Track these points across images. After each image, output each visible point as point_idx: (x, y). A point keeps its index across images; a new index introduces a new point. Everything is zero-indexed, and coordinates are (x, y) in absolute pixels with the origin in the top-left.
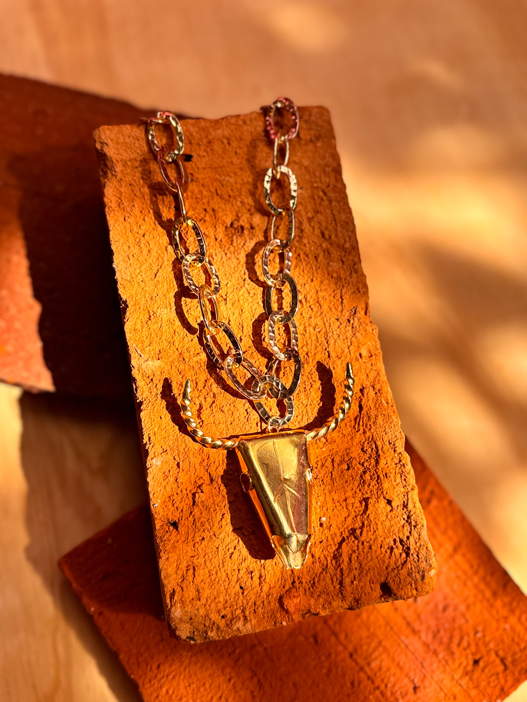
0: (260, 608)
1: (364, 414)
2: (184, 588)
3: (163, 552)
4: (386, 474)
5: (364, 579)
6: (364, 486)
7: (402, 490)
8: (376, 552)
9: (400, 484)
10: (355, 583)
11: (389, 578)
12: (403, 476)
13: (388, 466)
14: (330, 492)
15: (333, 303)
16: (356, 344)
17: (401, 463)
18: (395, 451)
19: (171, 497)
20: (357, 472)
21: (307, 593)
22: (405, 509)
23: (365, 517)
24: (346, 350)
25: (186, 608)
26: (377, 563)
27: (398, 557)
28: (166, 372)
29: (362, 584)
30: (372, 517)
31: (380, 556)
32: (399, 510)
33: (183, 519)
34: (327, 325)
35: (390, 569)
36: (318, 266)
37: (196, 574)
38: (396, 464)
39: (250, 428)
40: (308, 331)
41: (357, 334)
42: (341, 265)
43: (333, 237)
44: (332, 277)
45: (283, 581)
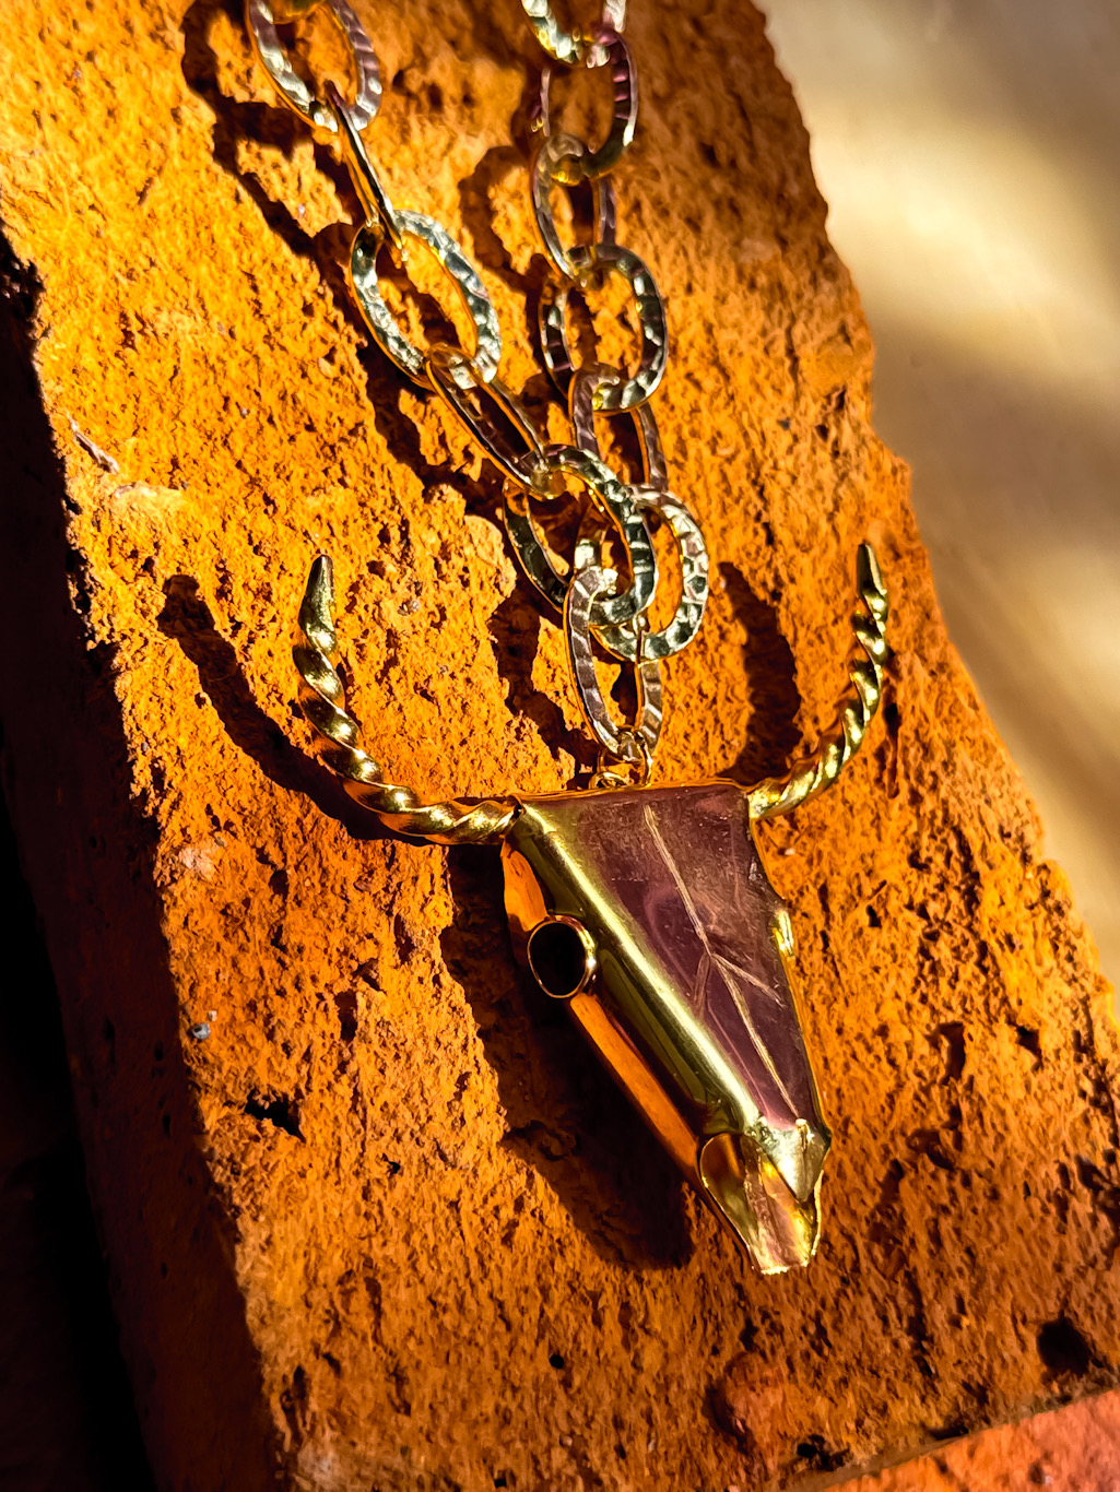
0: (640, 1440)
1: (907, 738)
2: (346, 1364)
3: (247, 1215)
4: (1009, 938)
5: (992, 1307)
6: (936, 982)
7: (1067, 992)
8: (1012, 1209)
9: (1056, 972)
10: (965, 1322)
11: (1073, 1304)
12: (1061, 946)
13: (1009, 914)
14: (829, 1003)
15: (764, 370)
16: (852, 510)
17: (1050, 902)
18: (1025, 859)
19: (260, 1006)
20: (907, 937)
21: (800, 1375)
22: (1084, 1056)
23: (960, 1088)
24: (825, 527)
25: (360, 1447)
26: (1025, 1249)
27: (1087, 1225)
28: (204, 539)
29: (990, 1327)
30: (982, 1086)
31: (1028, 1225)
32: (1063, 1063)
33: (315, 1086)
34: (755, 438)
35: (1069, 1269)
36: (703, 247)
37: (385, 1306)
38: (1031, 908)
39: (530, 762)
40: (692, 453)
41: (853, 475)
42: (778, 250)
43: (743, 161)
44: (752, 286)
45: (710, 1327)
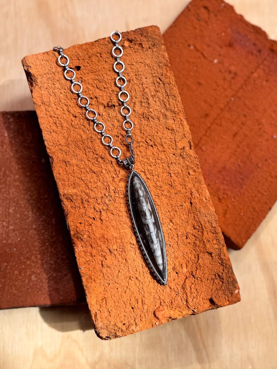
0: (144, 318)
1: (193, 207)
2: (102, 311)
3: (88, 293)
4: (208, 240)
6: (196, 247)
7: (218, 247)
8: (205, 282)
9: (216, 244)
10: (194, 300)
11: (213, 296)
12: (217, 240)
16: (186, 168)
20: (192, 240)
22: (220, 258)
23: (198, 264)
25: (104, 322)
27: (217, 284)
29: (198, 300)
30: (201, 264)
32: (216, 259)
35: (213, 291)
36: (160, 124)
37: (107, 303)
41: (186, 162)
42: (173, 122)
43: (167, 105)
44: (169, 130)
45: (155, 303)
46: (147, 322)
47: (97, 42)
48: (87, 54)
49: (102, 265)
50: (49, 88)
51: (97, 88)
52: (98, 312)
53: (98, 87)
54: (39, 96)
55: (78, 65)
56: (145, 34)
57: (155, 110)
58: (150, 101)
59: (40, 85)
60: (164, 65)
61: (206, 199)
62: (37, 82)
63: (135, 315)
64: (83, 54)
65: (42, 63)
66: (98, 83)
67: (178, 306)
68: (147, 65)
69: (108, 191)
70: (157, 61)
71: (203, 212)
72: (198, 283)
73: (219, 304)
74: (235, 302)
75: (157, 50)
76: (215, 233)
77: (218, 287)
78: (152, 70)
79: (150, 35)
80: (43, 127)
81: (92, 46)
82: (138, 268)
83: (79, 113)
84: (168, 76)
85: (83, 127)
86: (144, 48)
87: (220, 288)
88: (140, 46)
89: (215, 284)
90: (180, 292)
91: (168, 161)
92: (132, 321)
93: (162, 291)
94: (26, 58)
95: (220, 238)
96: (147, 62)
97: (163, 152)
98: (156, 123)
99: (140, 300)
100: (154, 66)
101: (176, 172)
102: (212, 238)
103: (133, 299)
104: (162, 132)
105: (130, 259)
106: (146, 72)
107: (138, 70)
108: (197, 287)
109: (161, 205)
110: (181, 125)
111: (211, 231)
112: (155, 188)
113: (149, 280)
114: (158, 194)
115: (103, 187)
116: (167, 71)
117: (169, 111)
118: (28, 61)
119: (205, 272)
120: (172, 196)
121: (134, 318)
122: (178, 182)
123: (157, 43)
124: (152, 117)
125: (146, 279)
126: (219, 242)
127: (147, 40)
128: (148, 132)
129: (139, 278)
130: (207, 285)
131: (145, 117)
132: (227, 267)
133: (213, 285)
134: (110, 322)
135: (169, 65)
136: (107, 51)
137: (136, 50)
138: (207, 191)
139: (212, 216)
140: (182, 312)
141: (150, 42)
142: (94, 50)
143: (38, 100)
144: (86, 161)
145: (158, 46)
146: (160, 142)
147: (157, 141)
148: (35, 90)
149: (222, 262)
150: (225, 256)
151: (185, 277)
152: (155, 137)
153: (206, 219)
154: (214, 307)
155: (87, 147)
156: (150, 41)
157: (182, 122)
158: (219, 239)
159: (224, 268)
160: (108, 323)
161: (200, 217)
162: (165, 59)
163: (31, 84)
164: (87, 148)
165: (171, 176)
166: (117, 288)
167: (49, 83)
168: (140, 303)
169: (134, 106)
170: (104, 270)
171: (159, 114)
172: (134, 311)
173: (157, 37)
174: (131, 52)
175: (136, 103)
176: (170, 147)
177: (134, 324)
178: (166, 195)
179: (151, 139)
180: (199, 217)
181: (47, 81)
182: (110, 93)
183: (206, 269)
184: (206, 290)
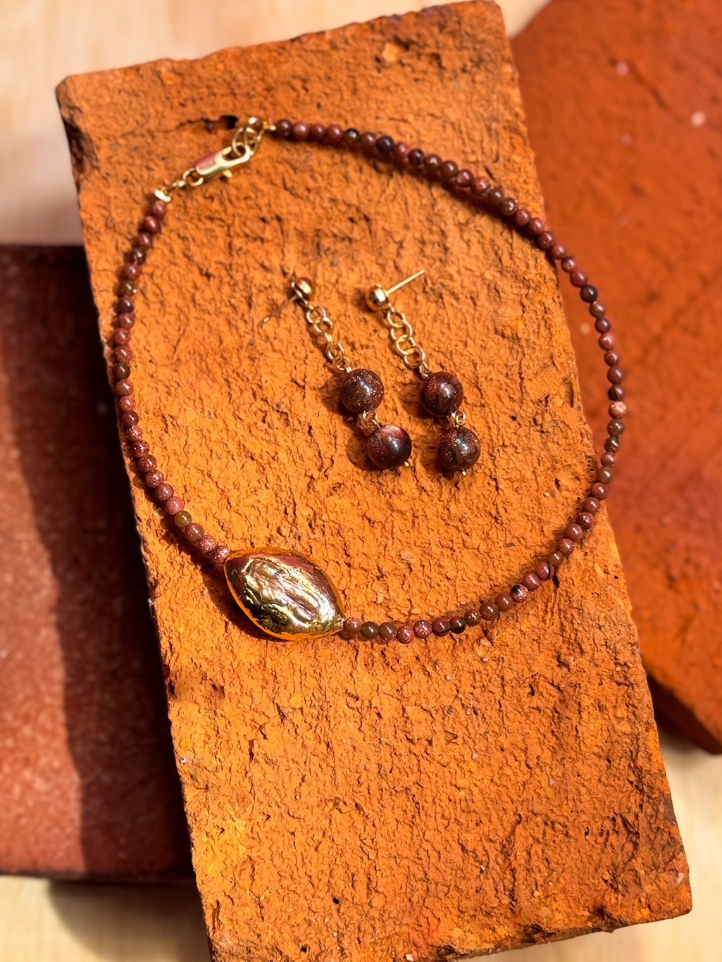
46: (378, 948)
47: (296, 44)
48: (262, 79)
49: (252, 755)
50: (134, 181)
51: (286, 188)
52: (225, 901)
53: (289, 185)
54: (98, 202)
55: (230, 113)
56: (451, 26)
57: (463, 270)
58: (450, 239)
59: (105, 167)
60: (505, 128)
61: (606, 572)
62: (97, 160)
63: (342, 925)
64: (248, 78)
65: (117, 99)
66: (287, 171)
67: (483, 907)
68: (452, 124)
69: (290, 519)
70: (485, 115)
71: (592, 612)
72: (554, 841)
73: (615, 915)
74: (671, 915)
75: (487, 77)
76: (627, 683)
77: (619, 858)
78: (467, 141)
79: (468, 29)
80: (104, 302)
81: (280, 54)
82: (364, 774)
83: (220, 266)
84: (516, 166)
85: (228, 310)
86: (444, 68)
87: (625, 864)
88: (435, 63)
89: (609, 849)
90: (492, 864)
91: (492, 440)
92: (331, 942)
93: (436, 855)
94: (68, 83)
95: (640, 701)
96: (453, 115)
97: (479, 409)
98: (463, 314)
99: (361, 878)
100: (474, 128)
101: (514, 475)
102: (613, 698)
103: (342, 871)
104: (480, 343)
105: (340, 743)
106: (445, 147)
107: (422, 138)
108: (550, 853)
109: (456, 577)
110: (542, 323)
111: (611, 677)
112: (443, 523)
113: (396, 816)
114: (452, 541)
115: (275, 505)
116: (514, 147)
117: (509, 275)
118: (75, 91)
119: (580, 807)
120: (495, 553)
121: (338, 932)
122: (520, 510)
123: (489, 55)
124: (453, 294)
125: (387, 811)
126: (634, 713)
127: (457, 43)
128: (435, 340)
129: (364, 808)
130: (582, 850)
131: (431, 292)
132: (654, 796)
133: (603, 851)
134: (259, 936)
135: (523, 129)
136: (326, 74)
137: (420, 76)
138: (614, 547)
139: (620, 628)
140: (494, 930)
141: (465, 53)
142: (284, 67)
143: (96, 216)
144: (230, 418)
145: (490, 66)
146: (471, 374)
147: (463, 372)
148: (89, 185)
149: (640, 780)
150: (650, 760)
151: (514, 819)
152: (456, 359)
153: (599, 635)
154: (600, 922)
155: (235, 375)
156: (467, 48)
157: (546, 316)
158: (636, 704)
159: (642, 800)
160: (255, 938)
161: (580, 628)
162: (510, 111)
163: (78, 164)
164: (234, 379)
165: (497, 488)
166: (293, 833)
167: (133, 165)
168: (361, 888)
169: (398, 254)
170: (255, 771)
171: (474, 283)
172: (338, 910)
173: (491, 38)
174: (402, 81)
175: (404, 245)
176: (502, 393)
177: (334, 952)
178: (476, 546)
179: (444, 364)
180: (576, 626)
181: (127, 158)
182: (324, 208)
183: (585, 797)
184: (580, 865)
